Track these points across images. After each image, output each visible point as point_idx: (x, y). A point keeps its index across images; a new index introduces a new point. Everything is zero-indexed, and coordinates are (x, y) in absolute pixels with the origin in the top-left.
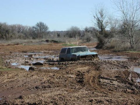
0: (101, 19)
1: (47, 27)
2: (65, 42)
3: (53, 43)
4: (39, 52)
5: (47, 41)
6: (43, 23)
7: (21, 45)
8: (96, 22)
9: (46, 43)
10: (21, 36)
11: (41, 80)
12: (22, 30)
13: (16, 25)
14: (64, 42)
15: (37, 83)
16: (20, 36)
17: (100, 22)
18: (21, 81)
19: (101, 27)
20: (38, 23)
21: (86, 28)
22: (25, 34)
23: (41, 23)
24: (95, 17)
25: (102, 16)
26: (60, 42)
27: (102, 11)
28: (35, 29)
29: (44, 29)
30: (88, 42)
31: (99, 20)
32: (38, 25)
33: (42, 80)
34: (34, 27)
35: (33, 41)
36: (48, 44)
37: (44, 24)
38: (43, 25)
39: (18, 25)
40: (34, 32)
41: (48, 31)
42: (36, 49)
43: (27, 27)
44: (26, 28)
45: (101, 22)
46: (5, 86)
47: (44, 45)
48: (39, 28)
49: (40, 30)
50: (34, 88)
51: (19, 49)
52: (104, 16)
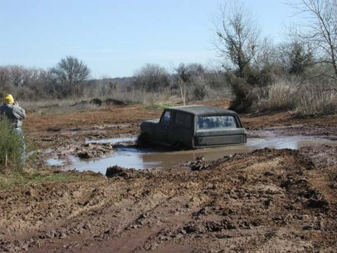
0: (236, 40)
1: (85, 69)
2: (142, 103)
3: (112, 106)
4: (93, 129)
5: (98, 102)
6: (76, 60)
7: (33, 114)
9: (94, 106)
10: (25, 95)
11: (187, 206)
12: (23, 78)
13: (7, 67)
14: (138, 103)
16: (22, 94)
17: (236, 47)
19: (239, 58)
20: (63, 61)
21: (182, 68)
22: (33, 88)
23: (70, 60)
24: (221, 35)
25: (239, 31)
26: (128, 103)
27: (238, 20)
28: (55, 75)
29: (78, 75)
30: (199, 100)
31: (232, 43)
32: (63, 65)
34: (53, 71)
35: (61, 103)
36: (102, 110)
37: (79, 62)
38: (77, 65)
39: (12, 68)
40: (54, 81)
41: (88, 79)
42: (81, 122)
43: (36, 71)
44: (33, 73)
45: (238, 46)
46: (84, 227)
47: (92, 111)
48: (66, 73)
49: (70, 77)
50: (181, 232)
51: (39, 124)
52: (243, 32)
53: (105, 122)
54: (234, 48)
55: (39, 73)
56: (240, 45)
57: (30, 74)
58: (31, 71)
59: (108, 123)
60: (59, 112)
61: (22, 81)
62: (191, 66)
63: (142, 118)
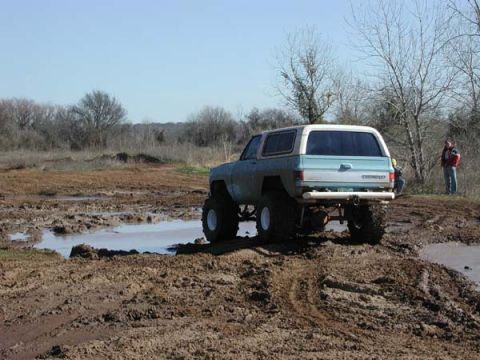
0: (307, 84)
1: (119, 109)
2: (185, 162)
3: (142, 165)
4: (99, 195)
5: (123, 157)
6: (107, 96)
7: (33, 170)
8: (290, 91)
9: (118, 164)
10: (32, 141)
11: (121, 293)
12: (33, 118)
14: (181, 161)
15: (107, 300)
16: (27, 140)
17: (306, 94)
18: (51, 294)
19: (310, 109)
20: (88, 96)
21: (255, 115)
22: (44, 132)
23: (98, 96)
24: (286, 76)
25: (312, 72)
26: (167, 161)
27: (311, 57)
28: (77, 117)
29: (109, 117)
31: (300, 87)
32: (89, 102)
33: (125, 291)
34: (74, 110)
35: (74, 156)
36: (127, 169)
37: (111, 99)
38: (107, 103)
39: (18, 102)
40: (74, 124)
41: (122, 123)
42: (85, 186)
43: (52, 109)
44: (48, 111)
45: (309, 92)
47: (113, 169)
48: (91, 113)
49: (97, 119)
50: (98, 320)
51: (29, 185)
52: (317, 74)
53: (117, 187)
54: (304, 94)
55: (56, 111)
56: (313, 91)
57: (44, 112)
58: (45, 108)
59: (121, 188)
60: (68, 168)
61: (32, 121)
62: (268, 113)
63: (169, 185)
